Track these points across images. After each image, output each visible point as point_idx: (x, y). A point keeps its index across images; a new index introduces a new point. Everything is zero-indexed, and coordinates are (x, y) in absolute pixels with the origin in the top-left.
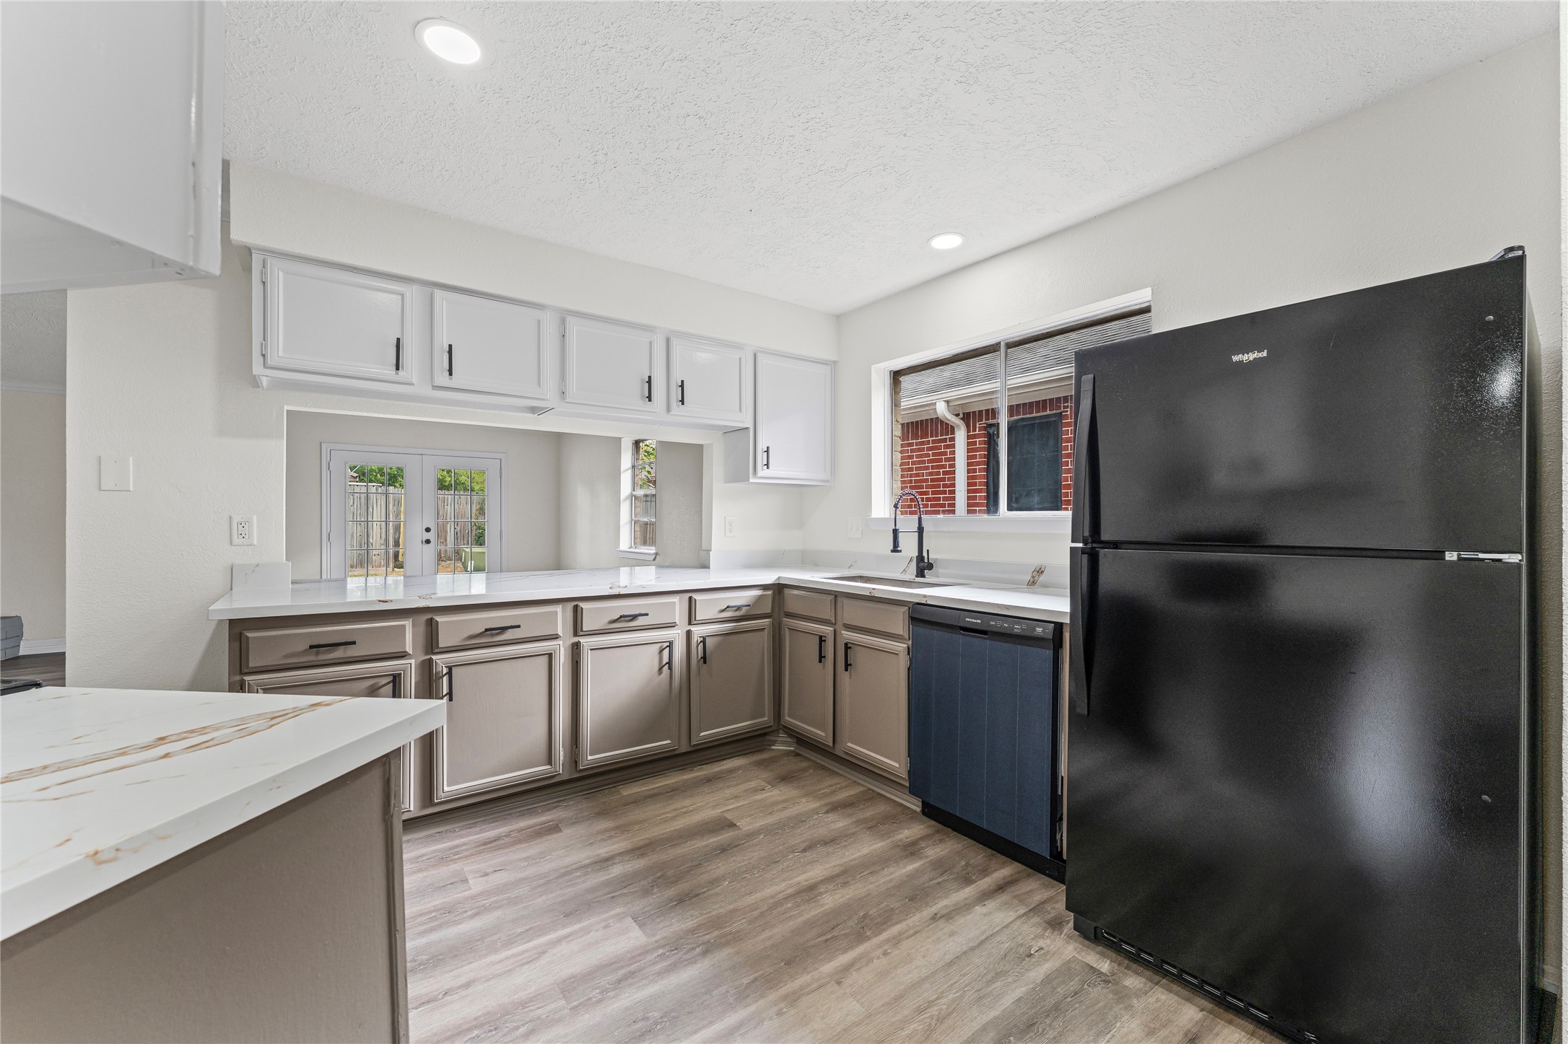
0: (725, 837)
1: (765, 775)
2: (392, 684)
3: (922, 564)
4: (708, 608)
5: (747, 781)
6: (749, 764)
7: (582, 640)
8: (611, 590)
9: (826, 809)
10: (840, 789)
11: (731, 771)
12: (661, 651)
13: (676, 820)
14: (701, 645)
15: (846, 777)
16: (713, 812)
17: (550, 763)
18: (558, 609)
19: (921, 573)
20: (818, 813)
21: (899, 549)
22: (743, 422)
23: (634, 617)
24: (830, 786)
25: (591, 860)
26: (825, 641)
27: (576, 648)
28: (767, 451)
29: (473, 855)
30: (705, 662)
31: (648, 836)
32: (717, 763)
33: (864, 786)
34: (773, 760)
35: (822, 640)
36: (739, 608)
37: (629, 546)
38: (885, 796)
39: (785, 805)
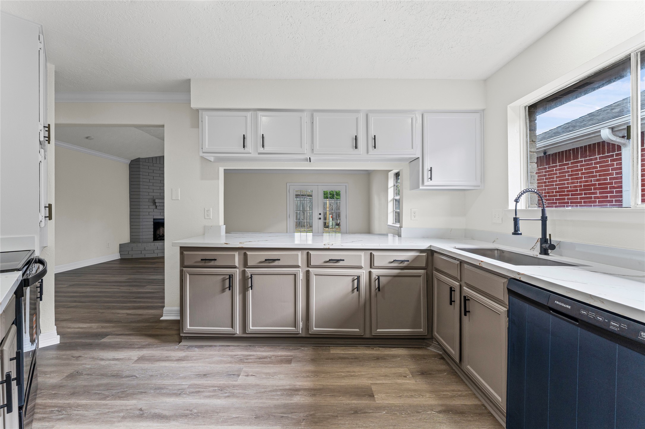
0: (363, 402)
1: (413, 366)
2: (229, 279)
3: (544, 245)
4: (381, 260)
5: (399, 367)
6: (407, 355)
7: (311, 269)
8: (325, 246)
9: (440, 408)
10: (460, 396)
11: (394, 356)
12: (353, 281)
13: (344, 379)
14: (377, 282)
15: (470, 388)
16: (366, 381)
17: (295, 327)
18: (299, 253)
19: (544, 251)
20: (432, 410)
21: (519, 232)
22: (415, 154)
23: (338, 261)
24: (453, 391)
25: (291, 387)
26: (454, 291)
27: (308, 272)
28: (431, 170)
29: (252, 363)
30: (379, 290)
31: (324, 383)
32: (389, 348)
33: (480, 401)
34: (423, 357)
35: (452, 290)
36: (402, 262)
37: (392, 223)
38: (494, 417)
39: (413, 394)
